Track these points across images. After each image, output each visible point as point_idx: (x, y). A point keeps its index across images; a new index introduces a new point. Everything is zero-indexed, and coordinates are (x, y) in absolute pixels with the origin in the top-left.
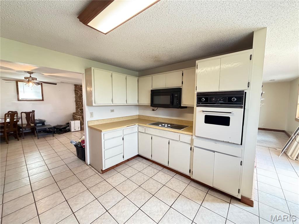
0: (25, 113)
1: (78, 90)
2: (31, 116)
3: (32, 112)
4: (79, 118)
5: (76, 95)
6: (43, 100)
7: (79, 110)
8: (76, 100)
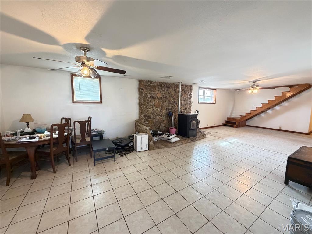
0: (79, 122)
1: (143, 88)
2: (86, 127)
3: (88, 121)
4: (146, 129)
5: (140, 95)
6: (101, 102)
7: (142, 116)
8: (139, 103)
